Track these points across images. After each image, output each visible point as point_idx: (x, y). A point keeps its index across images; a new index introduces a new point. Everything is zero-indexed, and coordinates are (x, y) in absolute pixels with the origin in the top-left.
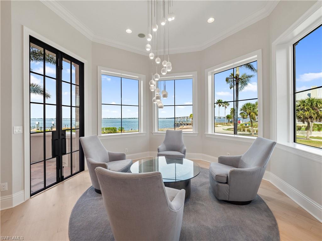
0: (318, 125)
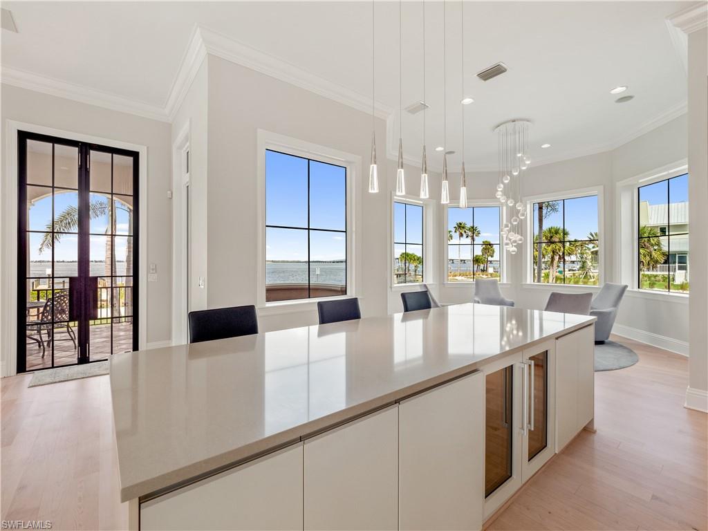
0: (649, 277)
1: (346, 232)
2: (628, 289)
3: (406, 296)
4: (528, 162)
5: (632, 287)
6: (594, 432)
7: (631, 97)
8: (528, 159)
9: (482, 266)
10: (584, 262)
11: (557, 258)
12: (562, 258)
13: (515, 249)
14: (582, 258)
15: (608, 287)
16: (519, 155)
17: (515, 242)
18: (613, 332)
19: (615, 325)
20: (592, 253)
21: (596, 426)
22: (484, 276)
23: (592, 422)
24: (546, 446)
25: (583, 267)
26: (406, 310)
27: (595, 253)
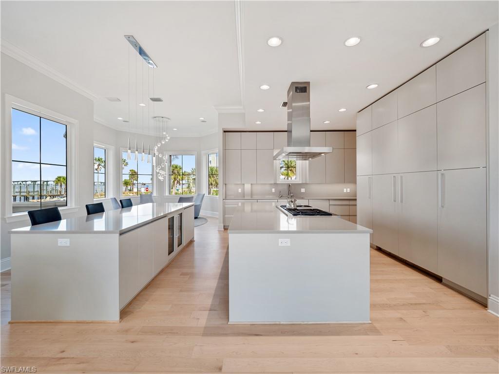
1: (66, 166)
2: (205, 195)
3: (123, 201)
4: (168, 138)
5: (207, 194)
6: (194, 241)
7: (205, 122)
8: (169, 136)
9: (129, 187)
10: (189, 184)
11: (176, 182)
12: (178, 182)
13: (163, 178)
14: (188, 182)
15: (199, 195)
16: (164, 133)
17: (163, 175)
18: (200, 214)
19: (201, 211)
20: (193, 179)
21: (195, 239)
22: (131, 195)
23: (193, 238)
24: (181, 244)
25: (188, 187)
26: (123, 207)
27: (195, 179)
